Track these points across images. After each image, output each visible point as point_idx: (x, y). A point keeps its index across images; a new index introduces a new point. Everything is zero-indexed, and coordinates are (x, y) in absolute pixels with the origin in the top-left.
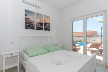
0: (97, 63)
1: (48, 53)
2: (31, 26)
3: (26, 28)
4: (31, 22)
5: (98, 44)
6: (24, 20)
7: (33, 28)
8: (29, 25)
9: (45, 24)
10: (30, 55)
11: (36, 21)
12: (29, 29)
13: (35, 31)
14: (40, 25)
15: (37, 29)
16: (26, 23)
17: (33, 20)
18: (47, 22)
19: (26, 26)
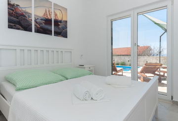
1: (62, 81)
2: (22, 22)
3: (10, 27)
4: (22, 15)
6: (6, 6)
9: (57, 22)
10: (19, 86)
11: (35, 12)
12: (19, 29)
14: (45, 23)
16: (10, 14)
17: (28, 10)
19: (10, 21)
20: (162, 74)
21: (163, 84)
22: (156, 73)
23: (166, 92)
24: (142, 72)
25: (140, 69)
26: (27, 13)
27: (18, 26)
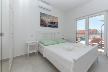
0: (99, 54)
1: (57, 44)
3: (41, 26)
4: (44, 22)
5: (99, 39)
6: (40, 20)
7: (45, 26)
8: (43, 24)
9: (54, 23)
10: (45, 44)
11: (48, 20)
13: (47, 28)
15: (48, 27)
16: (41, 22)
17: (46, 20)
18: (55, 22)
19: (41, 24)
20: (103, 43)
21: (103, 48)
22: (100, 43)
23: (104, 51)
24: (91, 42)
25: (90, 41)
26: (45, 21)
27: (43, 25)
